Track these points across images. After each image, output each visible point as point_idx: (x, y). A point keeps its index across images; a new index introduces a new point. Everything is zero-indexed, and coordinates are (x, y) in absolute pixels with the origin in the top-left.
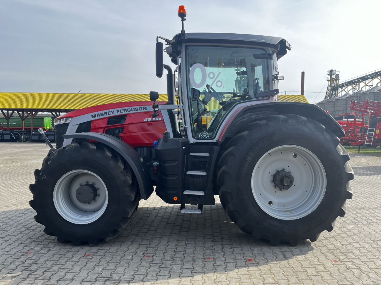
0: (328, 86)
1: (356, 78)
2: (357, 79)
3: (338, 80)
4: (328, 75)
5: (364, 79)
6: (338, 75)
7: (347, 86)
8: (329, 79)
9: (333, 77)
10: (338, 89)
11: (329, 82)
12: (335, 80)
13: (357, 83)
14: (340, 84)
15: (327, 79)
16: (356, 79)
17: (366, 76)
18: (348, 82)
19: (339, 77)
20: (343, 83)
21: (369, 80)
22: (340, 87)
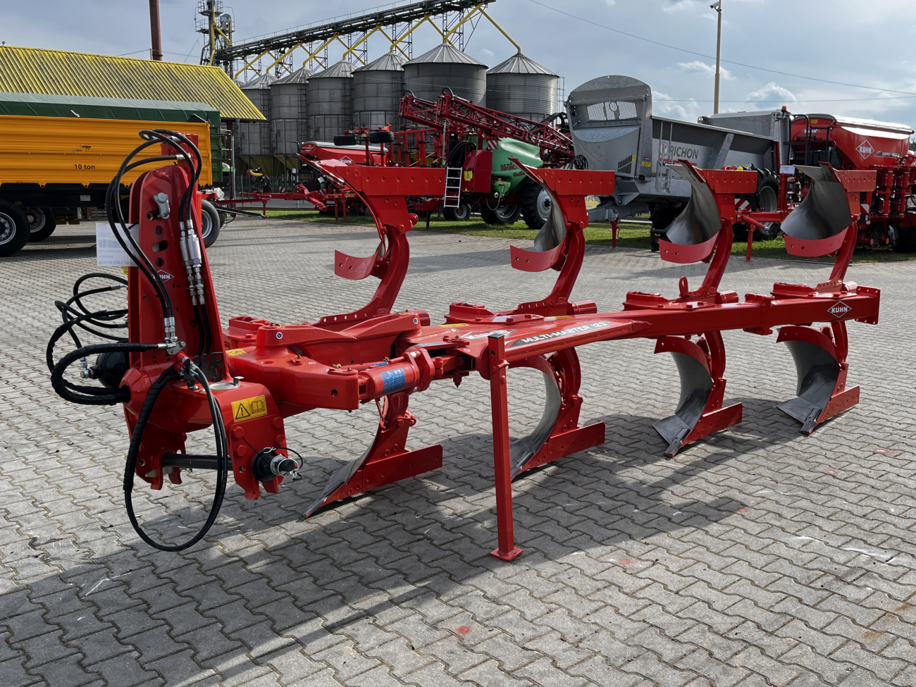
0: (204, 49)
1: (284, 33)
2: (287, 36)
3: (230, 32)
4: (202, 13)
5: (303, 37)
6: (228, 16)
7: (259, 52)
8: (207, 27)
9: (217, 20)
10: (232, 59)
11: (207, 36)
12: (223, 31)
13: (285, 47)
14: (239, 47)
15: (198, 24)
16: (284, 36)
17: (310, 30)
18: (261, 42)
19: (233, 24)
20: (247, 42)
21: (316, 41)
22: (239, 54)
